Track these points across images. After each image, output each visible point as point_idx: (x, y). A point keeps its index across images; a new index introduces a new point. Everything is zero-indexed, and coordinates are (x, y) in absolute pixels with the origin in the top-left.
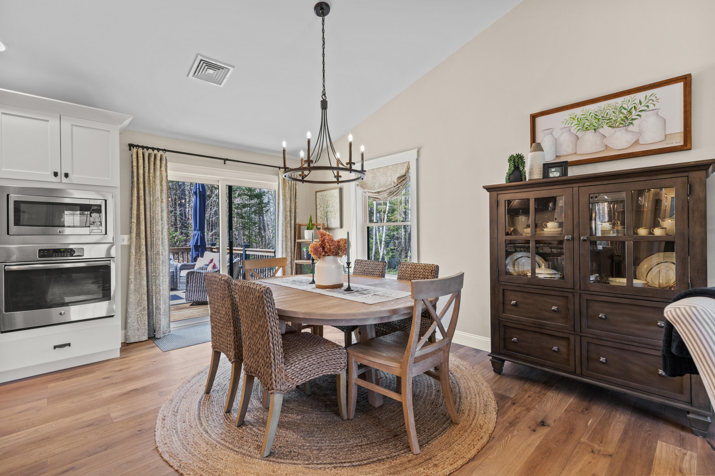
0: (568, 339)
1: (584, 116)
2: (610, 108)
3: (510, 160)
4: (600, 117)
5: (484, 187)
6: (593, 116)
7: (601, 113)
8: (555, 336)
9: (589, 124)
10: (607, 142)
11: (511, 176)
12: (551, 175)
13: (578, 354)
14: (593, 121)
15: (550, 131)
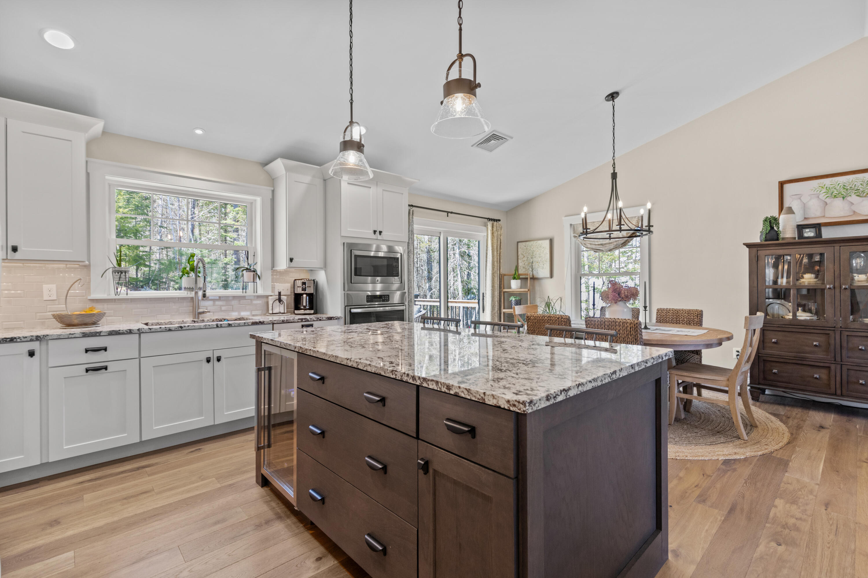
0: (829, 368)
1: (833, 186)
2: (858, 181)
3: (765, 220)
4: (848, 188)
5: (744, 244)
6: (842, 187)
7: (849, 185)
8: (816, 366)
9: (837, 193)
10: (854, 208)
11: (767, 235)
12: (806, 235)
13: (838, 378)
14: (842, 190)
15: (799, 196)
